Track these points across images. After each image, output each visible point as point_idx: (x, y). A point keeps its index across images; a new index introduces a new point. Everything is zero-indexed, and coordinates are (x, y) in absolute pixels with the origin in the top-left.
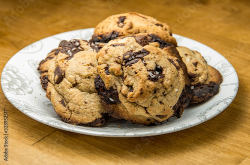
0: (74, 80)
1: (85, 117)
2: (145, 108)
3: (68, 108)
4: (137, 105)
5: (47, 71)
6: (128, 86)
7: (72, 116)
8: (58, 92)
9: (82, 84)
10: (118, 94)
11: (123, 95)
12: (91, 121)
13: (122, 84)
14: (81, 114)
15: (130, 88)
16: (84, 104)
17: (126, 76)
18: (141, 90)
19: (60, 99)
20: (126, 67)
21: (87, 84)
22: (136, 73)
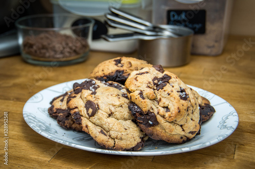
0: (109, 110)
1: (128, 143)
2: (181, 126)
3: (110, 136)
4: (175, 123)
5: (76, 108)
6: (164, 107)
7: (116, 143)
8: (95, 124)
9: (117, 113)
10: (156, 116)
11: (161, 116)
12: (134, 146)
13: (158, 106)
14: (125, 139)
15: (165, 109)
16: (124, 130)
17: (160, 99)
18: (178, 108)
19: (100, 130)
20: (158, 90)
21: (121, 112)
22: (169, 95)
